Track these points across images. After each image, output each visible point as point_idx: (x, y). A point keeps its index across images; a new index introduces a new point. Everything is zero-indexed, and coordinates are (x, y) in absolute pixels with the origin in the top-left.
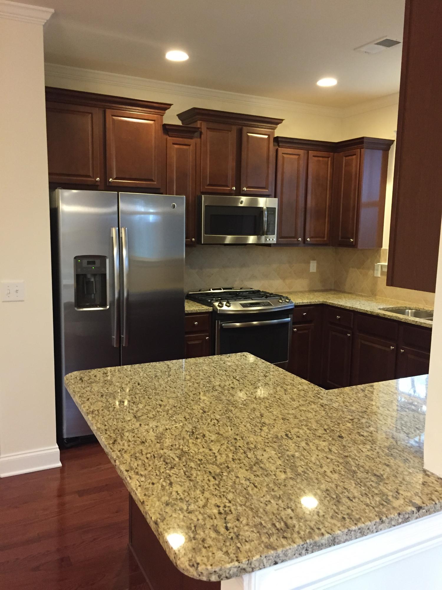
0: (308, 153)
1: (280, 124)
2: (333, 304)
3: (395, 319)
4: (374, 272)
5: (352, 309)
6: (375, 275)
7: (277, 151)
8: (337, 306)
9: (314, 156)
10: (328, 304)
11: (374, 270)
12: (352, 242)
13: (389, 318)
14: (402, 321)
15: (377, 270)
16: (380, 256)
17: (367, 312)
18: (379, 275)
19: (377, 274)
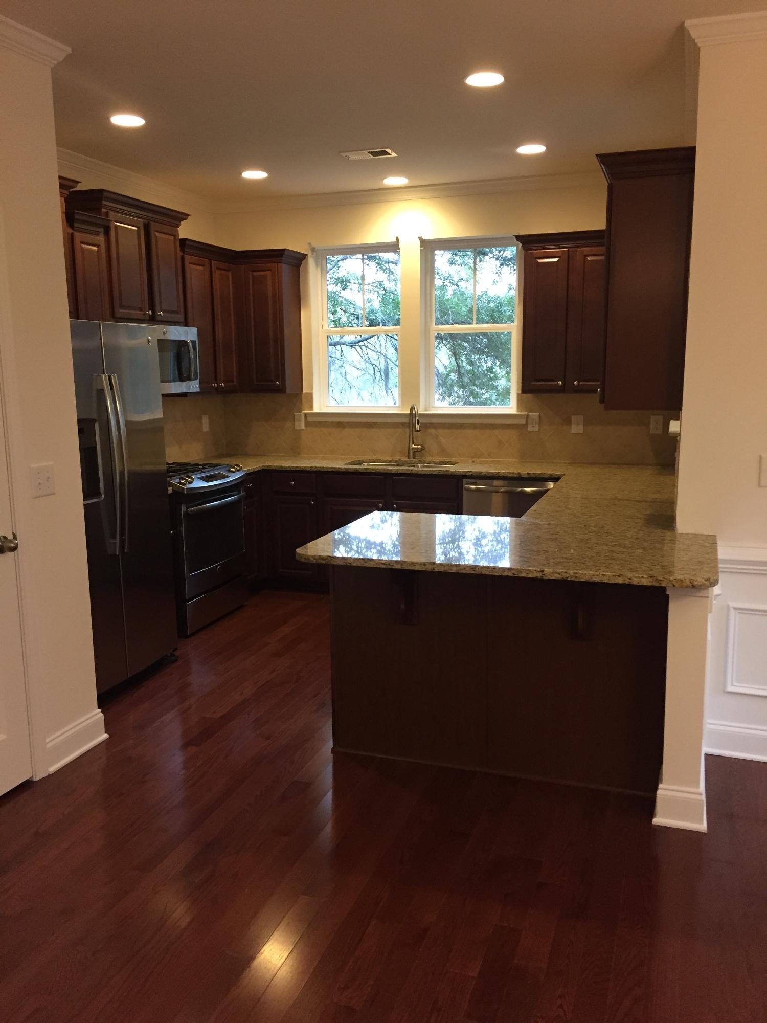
0: (211, 262)
1: (184, 221)
2: (282, 467)
3: (382, 471)
4: (294, 424)
5: (315, 470)
6: (297, 428)
7: (183, 258)
8: (289, 469)
9: (217, 268)
10: (274, 468)
11: (294, 421)
12: (279, 385)
13: (373, 471)
14: (392, 472)
15: (300, 421)
16: (301, 402)
17: (340, 470)
18: (303, 427)
19: (299, 425)
